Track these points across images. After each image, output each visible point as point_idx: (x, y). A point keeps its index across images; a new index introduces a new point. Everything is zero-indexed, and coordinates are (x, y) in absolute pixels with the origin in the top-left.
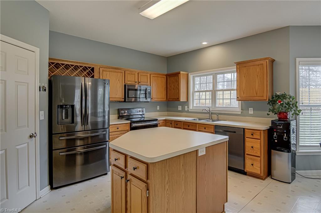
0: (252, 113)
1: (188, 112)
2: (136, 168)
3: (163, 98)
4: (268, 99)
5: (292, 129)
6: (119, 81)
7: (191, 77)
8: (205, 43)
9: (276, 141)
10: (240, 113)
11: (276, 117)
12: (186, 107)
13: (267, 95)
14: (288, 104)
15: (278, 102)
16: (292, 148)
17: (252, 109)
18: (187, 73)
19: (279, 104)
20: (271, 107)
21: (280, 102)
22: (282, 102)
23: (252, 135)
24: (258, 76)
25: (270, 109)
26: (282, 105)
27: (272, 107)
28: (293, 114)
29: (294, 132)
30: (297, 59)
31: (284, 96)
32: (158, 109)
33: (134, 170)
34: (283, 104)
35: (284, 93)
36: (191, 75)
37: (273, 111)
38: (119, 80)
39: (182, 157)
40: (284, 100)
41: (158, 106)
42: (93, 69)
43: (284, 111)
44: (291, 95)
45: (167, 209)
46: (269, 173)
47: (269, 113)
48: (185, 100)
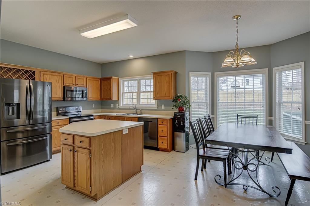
0: (164, 108)
1: (119, 108)
2: (82, 142)
3: (98, 98)
4: (172, 99)
5: (186, 117)
6: (58, 84)
7: (121, 81)
8: (131, 56)
9: (177, 126)
10: (156, 108)
11: (177, 110)
12: (117, 104)
13: (172, 95)
14: (184, 102)
15: (178, 100)
16: (186, 130)
17: (164, 105)
18: (118, 78)
20: (174, 104)
22: (180, 100)
23: (162, 122)
24: (166, 82)
25: (174, 105)
26: (180, 102)
28: (187, 108)
29: (187, 120)
30: (190, 72)
31: (181, 97)
32: (93, 107)
33: (81, 143)
35: (182, 94)
36: (121, 79)
37: (175, 106)
38: (58, 82)
39: (112, 133)
40: (182, 99)
41: (93, 105)
42: (34, 73)
43: (181, 106)
44: (186, 96)
45: (103, 166)
46: (173, 147)
47: (173, 107)
48: (116, 99)
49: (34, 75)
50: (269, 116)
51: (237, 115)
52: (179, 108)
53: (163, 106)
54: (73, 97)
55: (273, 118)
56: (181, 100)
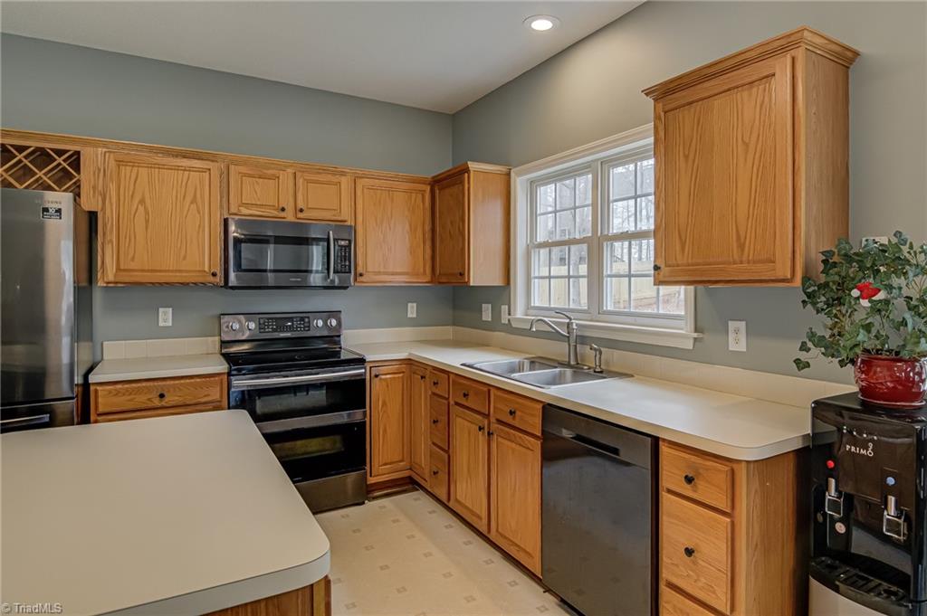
0: (742, 347)
1: (509, 329)
3: (417, 275)
4: (798, 282)
6: (193, 207)
7: (519, 184)
8: (541, 26)
10: (689, 345)
11: (843, 384)
12: (503, 307)
13: (796, 249)
15: (855, 293)
17: (742, 325)
18: (503, 169)
19: (865, 303)
20: (820, 324)
21: (868, 293)
22: (881, 295)
23: (689, 480)
24: (746, 145)
25: (812, 336)
26: (880, 309)
27: (829, 322)
31: (894, 258)
32: (410, 315)
34: (887, 302)
35: (898, 234)
36: (519, 175)
37: (830, 349)
38: (194, 201)
40: (895, 281)
41: (410, 305)
42: (75, 161)
43: (892, 348)
47: (803, 356)
48: (496, 280)
49: (78, 170)
52: (868, 362)
53: (737, 331)
54: (265, 271)
56: (890, 288)
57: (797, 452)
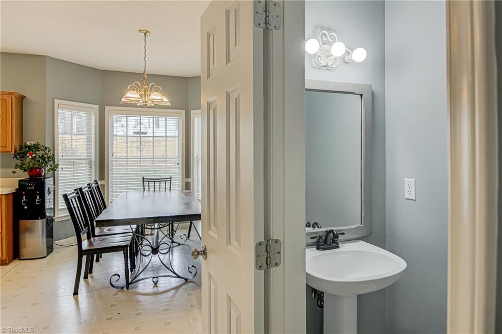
4: (13, 152)
5: (47, 189)
9: (26, 207)
11: (25, 176)
13: (12, 144)
14: (43, 157)
15: (28, 155)
16: (47, 214)
19: (30, 157)
20: (18, 162)
21: (31, 155)
22: (34, 155)
25: (17, 165)
26: (34, 158)
27: (20, 162)
28: (48, 171)
29: (49, 193)
30: (55, 100)
31: (36, 147)
34: (35, 157)
35: (38, 142)
37: (21, 167)
40: (37, 152)
43: (37, 167)
44: (46, 146)
46: (16, 253)
47: (15, 170)
50: (186, 178)
51: (143, 179)
52: (30, 170)
55: (190, 180)
56: (36, 154)
57: (13, 193)
